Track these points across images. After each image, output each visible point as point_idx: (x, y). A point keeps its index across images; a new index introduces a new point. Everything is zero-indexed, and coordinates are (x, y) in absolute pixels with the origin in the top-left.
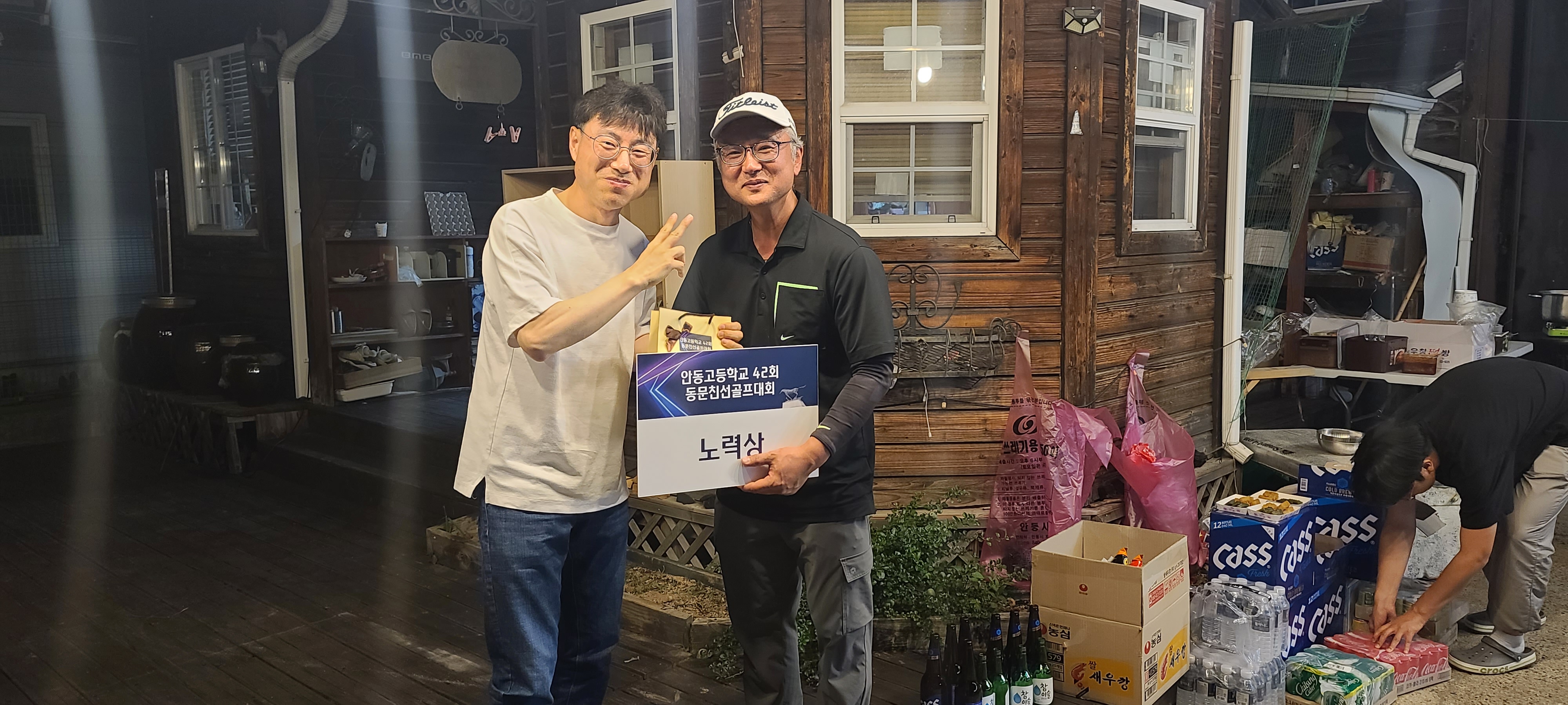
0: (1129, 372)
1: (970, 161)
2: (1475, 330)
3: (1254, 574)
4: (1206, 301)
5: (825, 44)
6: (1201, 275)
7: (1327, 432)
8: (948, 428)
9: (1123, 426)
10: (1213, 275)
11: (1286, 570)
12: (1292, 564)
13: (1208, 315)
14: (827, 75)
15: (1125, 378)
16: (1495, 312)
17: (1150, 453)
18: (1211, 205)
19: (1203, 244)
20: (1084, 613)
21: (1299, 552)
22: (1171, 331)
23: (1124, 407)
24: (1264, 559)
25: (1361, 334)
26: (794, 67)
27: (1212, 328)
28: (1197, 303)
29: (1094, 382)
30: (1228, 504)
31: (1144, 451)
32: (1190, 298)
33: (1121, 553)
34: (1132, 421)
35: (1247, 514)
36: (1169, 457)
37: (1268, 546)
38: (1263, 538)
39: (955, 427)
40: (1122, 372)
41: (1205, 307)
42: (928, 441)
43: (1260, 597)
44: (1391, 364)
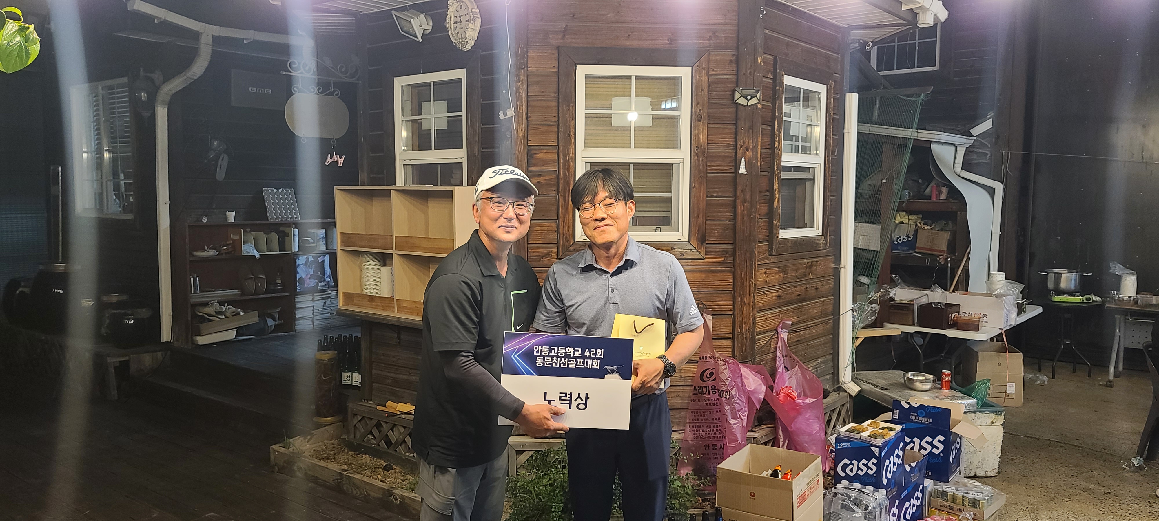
0: (778, 335)
1: (671, 188)
3: (865, 481)
4: (828, 283)
5: (571, 107)
6: (825, 265)
7: (910, 375)
9: (773, 373)
10: (833, 265)
11: (886, 477)
12: (890, 473)
13: (830, 293)
14: (573, 129)
15: (775, 339)
17: (793, 393)
18: (831, 216)
19: (826, 244)
21: (894, 464)
22: (805, 305)
23: (774, 359)
24: (872, 470)
25: (930, 302)
26: (550, 123)
28: (822, 285)
29: (755, 341)
30: (847, 431)
31: (789, 392)
32: (817, 282)
33: (777, 468)
34: (780, 371)
35: (860, 438)
36: (806, 396)
37: (875, 461)
38: (870, 455)
40: (773, 335)
41: (826, 287)
43: (869, 498)
44: (949, 323)
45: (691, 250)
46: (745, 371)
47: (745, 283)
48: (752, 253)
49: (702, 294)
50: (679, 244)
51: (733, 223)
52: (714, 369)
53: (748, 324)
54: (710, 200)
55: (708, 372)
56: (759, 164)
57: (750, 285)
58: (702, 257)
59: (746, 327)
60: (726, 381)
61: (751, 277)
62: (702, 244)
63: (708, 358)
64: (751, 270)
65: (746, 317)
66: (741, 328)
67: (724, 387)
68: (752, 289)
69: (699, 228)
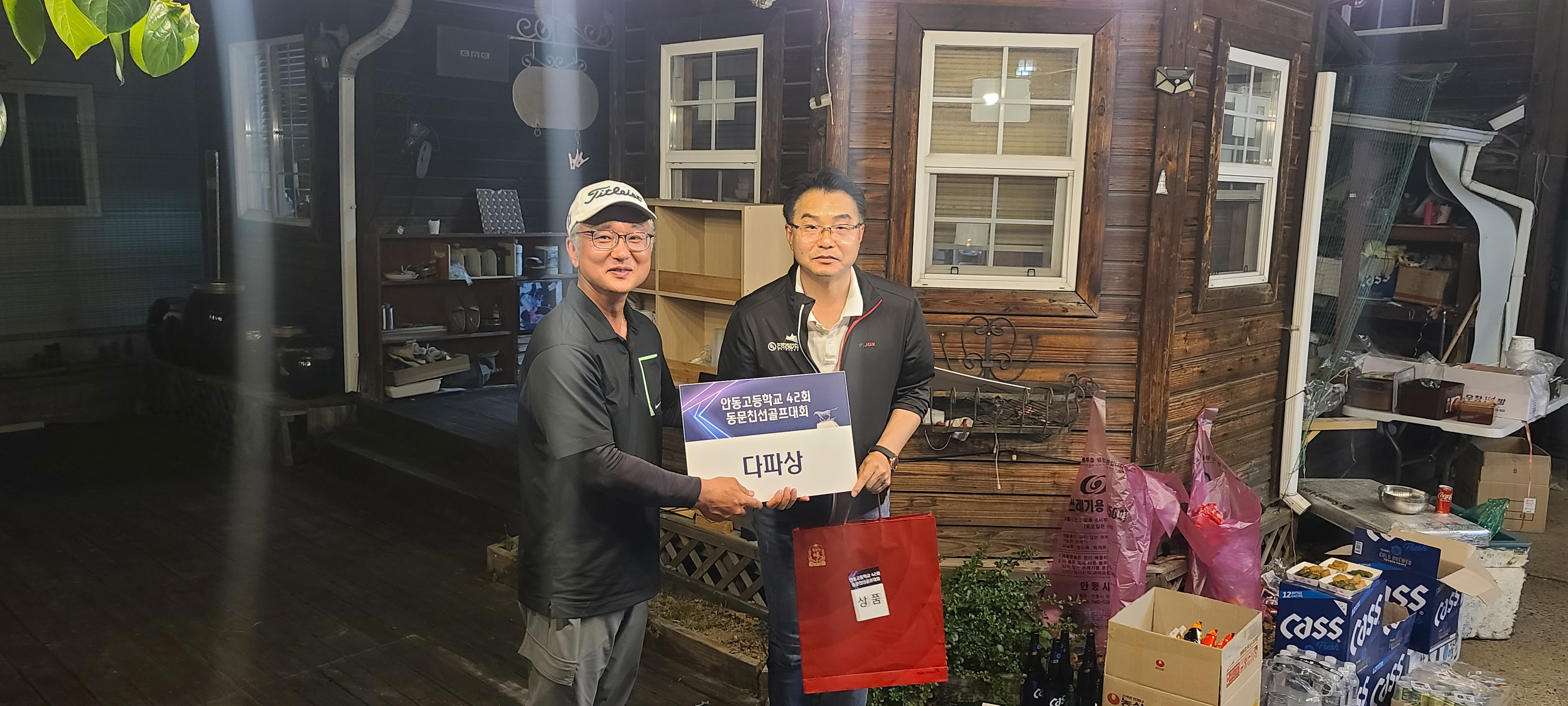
0: (1197, 427)
1: (1053, 212)
2: (1533, 382)
3: (1324, 647)
4: (1272, 352)
5: (913, 94)
6: (1269, 326)
7: (1388, 489)
8: (1016, 479)
9: (1188, 482)
10: (1280, 327)
11: (1356, 644)
12: (1361, 638)
13: (1273, 366)
14: (914, 125)
15: (1193, 434)
16: (1550, 364)
17: (1218, 515)
18: (1283, 256)
19: (1273, 296)
20: (1160, 688)
21: (1368, 625)
22: (1239, 384)
23: (1191, 462)
24: (1335, 633)
25: (1417, 378)
26: (881, 116)
27: (1276, 379)
28: (1264, 355)
29: (1165, 440)
30: (1298, 574)
31: (1212, 511)
32: (1258, 350)
33: (1195, 625)
34: (1199, 479)
35: (1319, 585)
36: (1236, 519)
37: (1340, 621)
38: (1331, 611)
39: (1024, 479)
40: (1192, 427)
41: (1269, 358)
42: (996, 492)
43: (1331, 675)
44: (1447, 411)
45: (1079, 303)
46: (1151, 481)
47: (1156, 353)
48: (1168, 312)
49: (1091, 367)
50: (1061, 295)
51: (1142, 266)
52: (1104, 476)
53: (1157, 413)
54: (1111, 232)
55: (1094, 480)
56: (1186, 181)
57: (1163, 357)
58: (1094, 315)
59: (1153, 417)
60: (1121, 495)
61: (1164, 345)
62: (1095, 295)
63: (1096, 462)
64: (1166, 335)
65: (1154, 403)
66: (1147, 417)
67: (1118, 504)
68: (1166, 362)
69: (1091, 272)
